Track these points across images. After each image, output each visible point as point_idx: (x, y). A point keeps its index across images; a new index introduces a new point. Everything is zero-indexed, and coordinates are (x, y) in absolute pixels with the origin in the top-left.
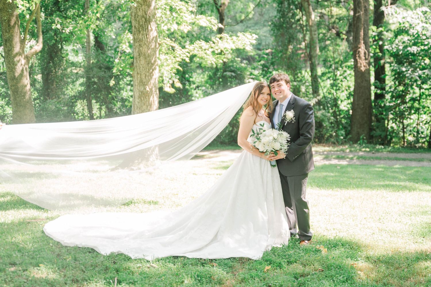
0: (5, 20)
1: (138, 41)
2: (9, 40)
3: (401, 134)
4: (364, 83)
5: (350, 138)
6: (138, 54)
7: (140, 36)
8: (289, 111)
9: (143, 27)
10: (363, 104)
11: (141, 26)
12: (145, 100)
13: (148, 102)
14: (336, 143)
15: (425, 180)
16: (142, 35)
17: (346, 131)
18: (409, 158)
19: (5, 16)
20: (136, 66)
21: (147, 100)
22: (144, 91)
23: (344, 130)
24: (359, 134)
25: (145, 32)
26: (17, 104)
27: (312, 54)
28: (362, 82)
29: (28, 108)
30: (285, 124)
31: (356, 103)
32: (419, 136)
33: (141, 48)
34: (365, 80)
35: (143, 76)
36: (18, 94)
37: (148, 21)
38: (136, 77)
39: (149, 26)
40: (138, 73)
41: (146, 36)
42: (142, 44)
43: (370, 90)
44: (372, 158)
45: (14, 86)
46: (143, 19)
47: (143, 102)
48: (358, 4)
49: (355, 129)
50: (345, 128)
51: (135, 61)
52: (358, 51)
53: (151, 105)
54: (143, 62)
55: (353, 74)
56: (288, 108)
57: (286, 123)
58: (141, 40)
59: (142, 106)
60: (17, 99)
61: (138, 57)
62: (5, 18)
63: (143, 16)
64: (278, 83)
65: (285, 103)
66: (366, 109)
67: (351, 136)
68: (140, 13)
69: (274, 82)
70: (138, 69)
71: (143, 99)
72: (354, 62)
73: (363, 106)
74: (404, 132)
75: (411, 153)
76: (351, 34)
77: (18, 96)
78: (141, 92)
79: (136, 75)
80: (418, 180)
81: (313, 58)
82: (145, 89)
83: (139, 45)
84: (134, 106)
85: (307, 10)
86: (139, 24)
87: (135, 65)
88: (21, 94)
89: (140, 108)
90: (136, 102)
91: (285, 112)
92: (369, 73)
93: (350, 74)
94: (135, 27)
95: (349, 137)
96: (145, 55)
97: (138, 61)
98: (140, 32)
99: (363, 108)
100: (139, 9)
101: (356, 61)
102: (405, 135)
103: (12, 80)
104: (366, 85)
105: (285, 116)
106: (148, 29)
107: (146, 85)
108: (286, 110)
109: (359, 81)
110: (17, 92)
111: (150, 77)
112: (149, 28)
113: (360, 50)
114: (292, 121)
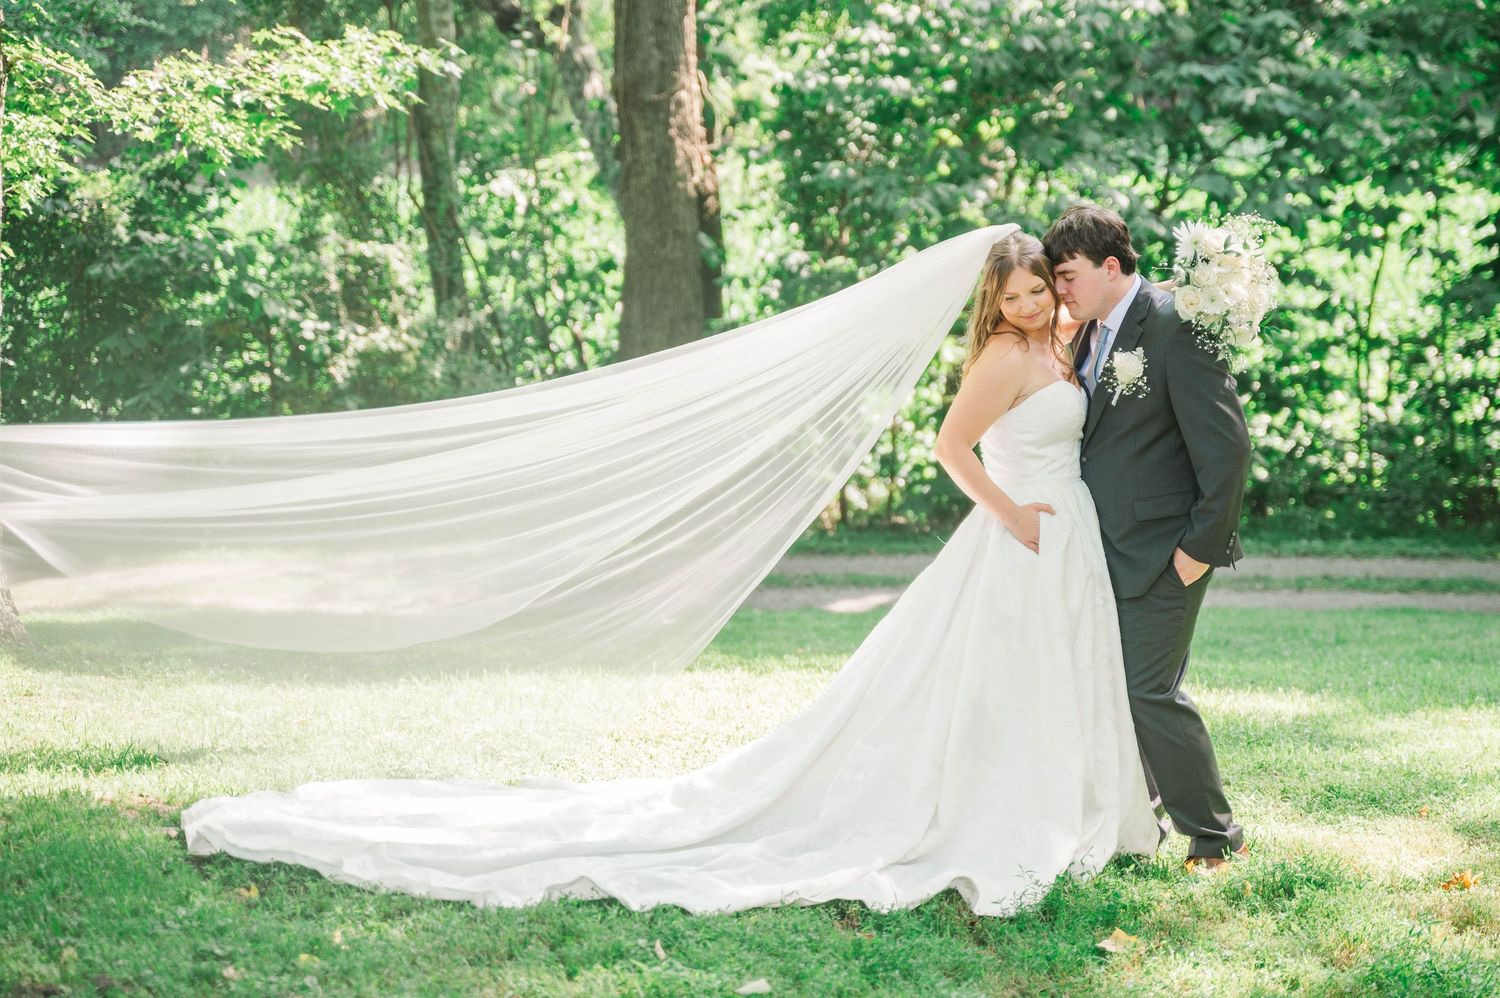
4: (670, 244)
8: (1125, 350)
28: (662, 242)
30: (1114, 403)
34: (676, 232)
52: (674, 99)
56: (1124, 341)
57: (1116, 398)
81: (434, 134)
91: (1111, 357)
104: (679, 254)
105: (1109, 371)
108: (1114, 348)
109: (648, 236)
113: (683, 95)
114: (1136, 393)
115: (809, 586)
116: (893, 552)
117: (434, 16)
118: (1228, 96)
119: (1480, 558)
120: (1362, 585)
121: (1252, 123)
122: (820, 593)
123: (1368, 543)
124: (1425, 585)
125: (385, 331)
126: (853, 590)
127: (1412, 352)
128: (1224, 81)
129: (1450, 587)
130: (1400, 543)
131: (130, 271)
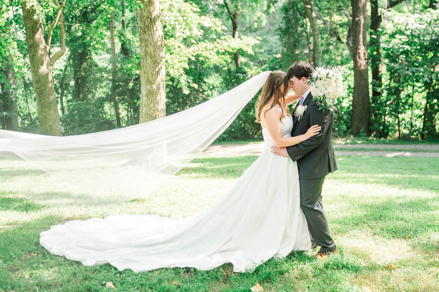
0: (29, 27)
1: (145, 42)
2: (33, 45)
3: (397, 128)
4: (363, 81)
5: (351, 132)
6: (144, 54)
7: (146, 37)
9: (149, 28)
10: (362, 101)
11: (146, 27)
12: (152, 98)
13: (155, 99)
14: (338, 136)
15: (421, 170)
16: (148, 35)
17: (347, 126)
18: (404, 149)
19: (28, 24)
20: (143, 66)
21: (154, 98)
22: (151, 89)
23: (345, 125)
24: (358, 129)
25: (150, 32)
26: (42, 105)
27: (315, 56)
28: (361, 81)
29: (52, 109)
30: (299, 120)
31: (356, 100)
32: (413, 129)
33: (147, 48)
34: (364, 79)
35: (150, 75)
36: (42, 96)
37: (153, 21)
38: (143, 76)
39: (154, 26)
40: (144, 72)
41: (152, 36)
42: (148, 44)
43: (368, 89)
44: (371, 150)
45: (39, 88)
46: (149, 20)
47: (150, 100)
48: (356, 10)
49: (355, 124)
50: (346, 122)
51: (142, 61)
52: (358, 52)
53: (158, 103)
54: (149, 61)
55: (353, 73)
58: (146, 41)
59: (149, 104)
60: (42, 100)
61: (145, 56)
62: (29, 25)
63: (148, 17)
66: (365, 105)
67: (351, 130)
68: (145, 14)
70: (145, 69)
71: (150, 97)
72: (354, 63)
73: (362, 103)
74: (399, 126)
75: (406, 144)
76: (350, 38)
77: (43, 97)
78: (149, 91)
79: (143, 74)
80: (414, 170)
82: (152, 87)
83: (146, 45)
84: (142, 105)
85: (310, 16)
86: (144, 24)
87: (142, 64)
88: (45, 96)
89: (147, 106)
90: (144, 100)
92: (367, 73)
93: (350, 74)
94: (141, 27)
95: (349, 131)
96: (151, 55)
97: (145, 61)
98: (145, 32)
99: (362, 104)
100: (145, 10)
101: (356, 62)
102: (400, 128)
103: (37, 83)
104: (364, 83)
106: (153, 30)
107: (153, 84)
109: (358, 80)
110: (42, 94)
111: (156, 76)
112: (155, 28)
113: (360, 51)
115: (383, 151)
116: (403, 144)
122: (385, 152)
126: (392, 152)
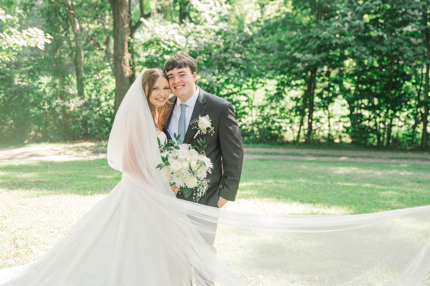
30: (195, 137)
52: (123, 58)
57: (196, 135)
64: (181, 70)
65: (191, 103)
69: (172, 69)
85: (72, 21)
93: (108, 79)
113: (125, 57)
117: (78, 42)
118: (230, 60)
119: (276, 148)
120: (255, 153)
121: (234, 65)
123: (255, 145)
124: (267, 154)
125: (67, 102)
127: (262, 108)
128: (229, 58)
129: (271, 154)
130: (261, 145)
131: (16, 90)
